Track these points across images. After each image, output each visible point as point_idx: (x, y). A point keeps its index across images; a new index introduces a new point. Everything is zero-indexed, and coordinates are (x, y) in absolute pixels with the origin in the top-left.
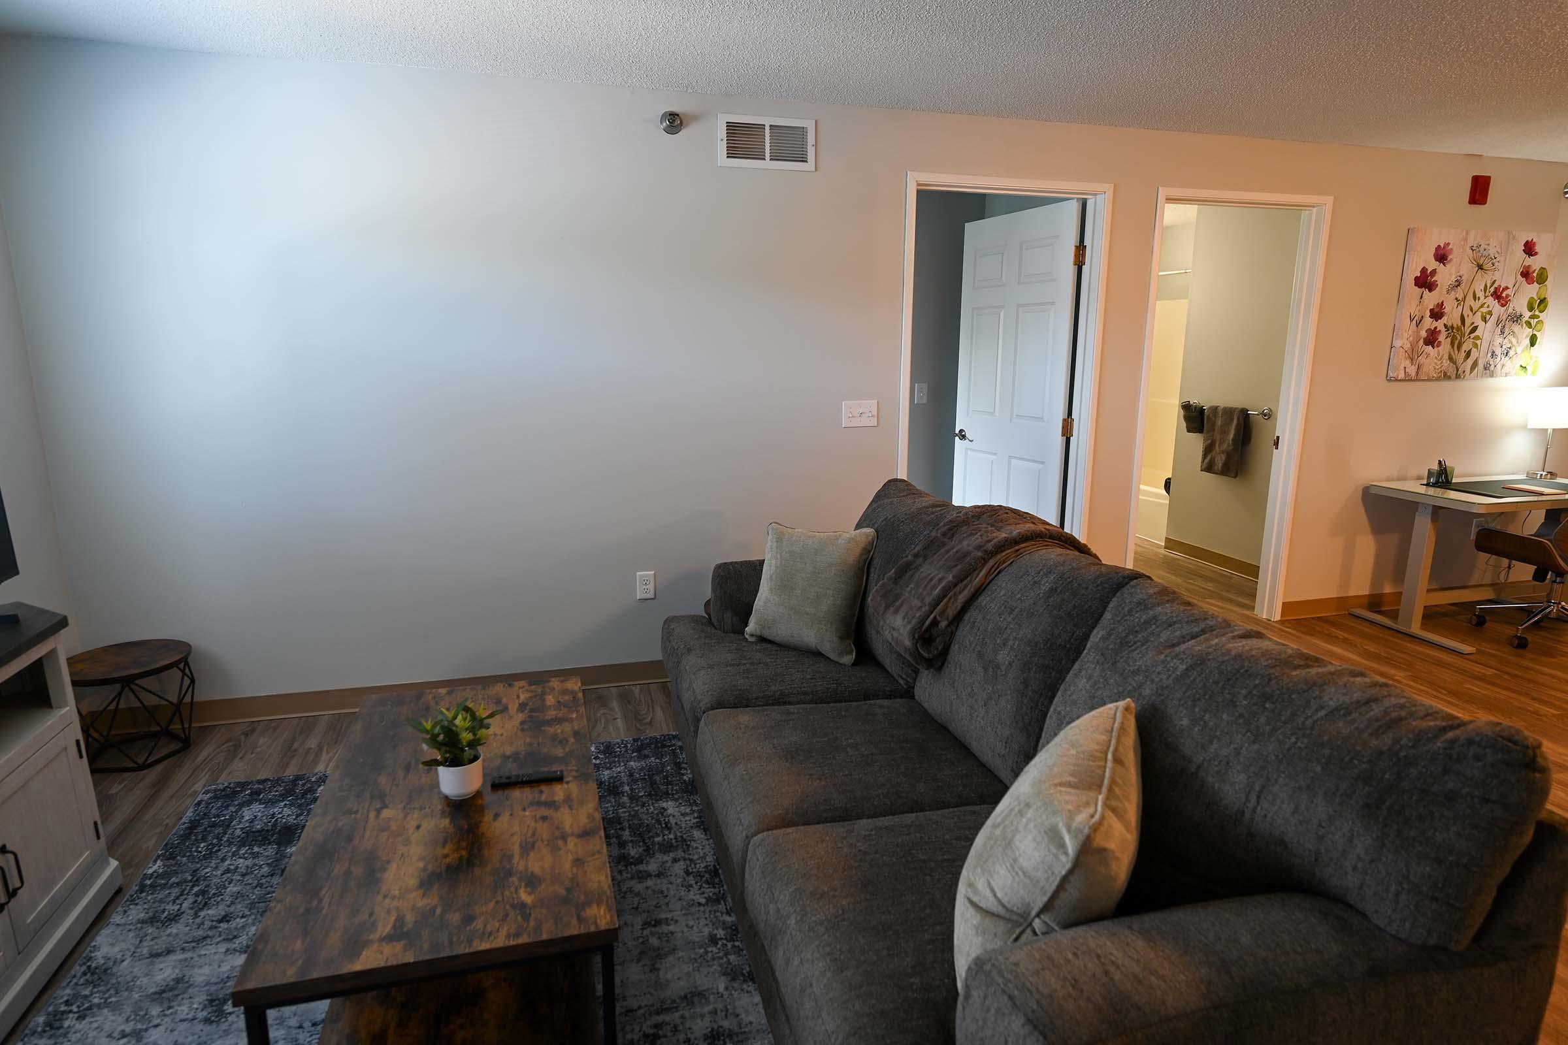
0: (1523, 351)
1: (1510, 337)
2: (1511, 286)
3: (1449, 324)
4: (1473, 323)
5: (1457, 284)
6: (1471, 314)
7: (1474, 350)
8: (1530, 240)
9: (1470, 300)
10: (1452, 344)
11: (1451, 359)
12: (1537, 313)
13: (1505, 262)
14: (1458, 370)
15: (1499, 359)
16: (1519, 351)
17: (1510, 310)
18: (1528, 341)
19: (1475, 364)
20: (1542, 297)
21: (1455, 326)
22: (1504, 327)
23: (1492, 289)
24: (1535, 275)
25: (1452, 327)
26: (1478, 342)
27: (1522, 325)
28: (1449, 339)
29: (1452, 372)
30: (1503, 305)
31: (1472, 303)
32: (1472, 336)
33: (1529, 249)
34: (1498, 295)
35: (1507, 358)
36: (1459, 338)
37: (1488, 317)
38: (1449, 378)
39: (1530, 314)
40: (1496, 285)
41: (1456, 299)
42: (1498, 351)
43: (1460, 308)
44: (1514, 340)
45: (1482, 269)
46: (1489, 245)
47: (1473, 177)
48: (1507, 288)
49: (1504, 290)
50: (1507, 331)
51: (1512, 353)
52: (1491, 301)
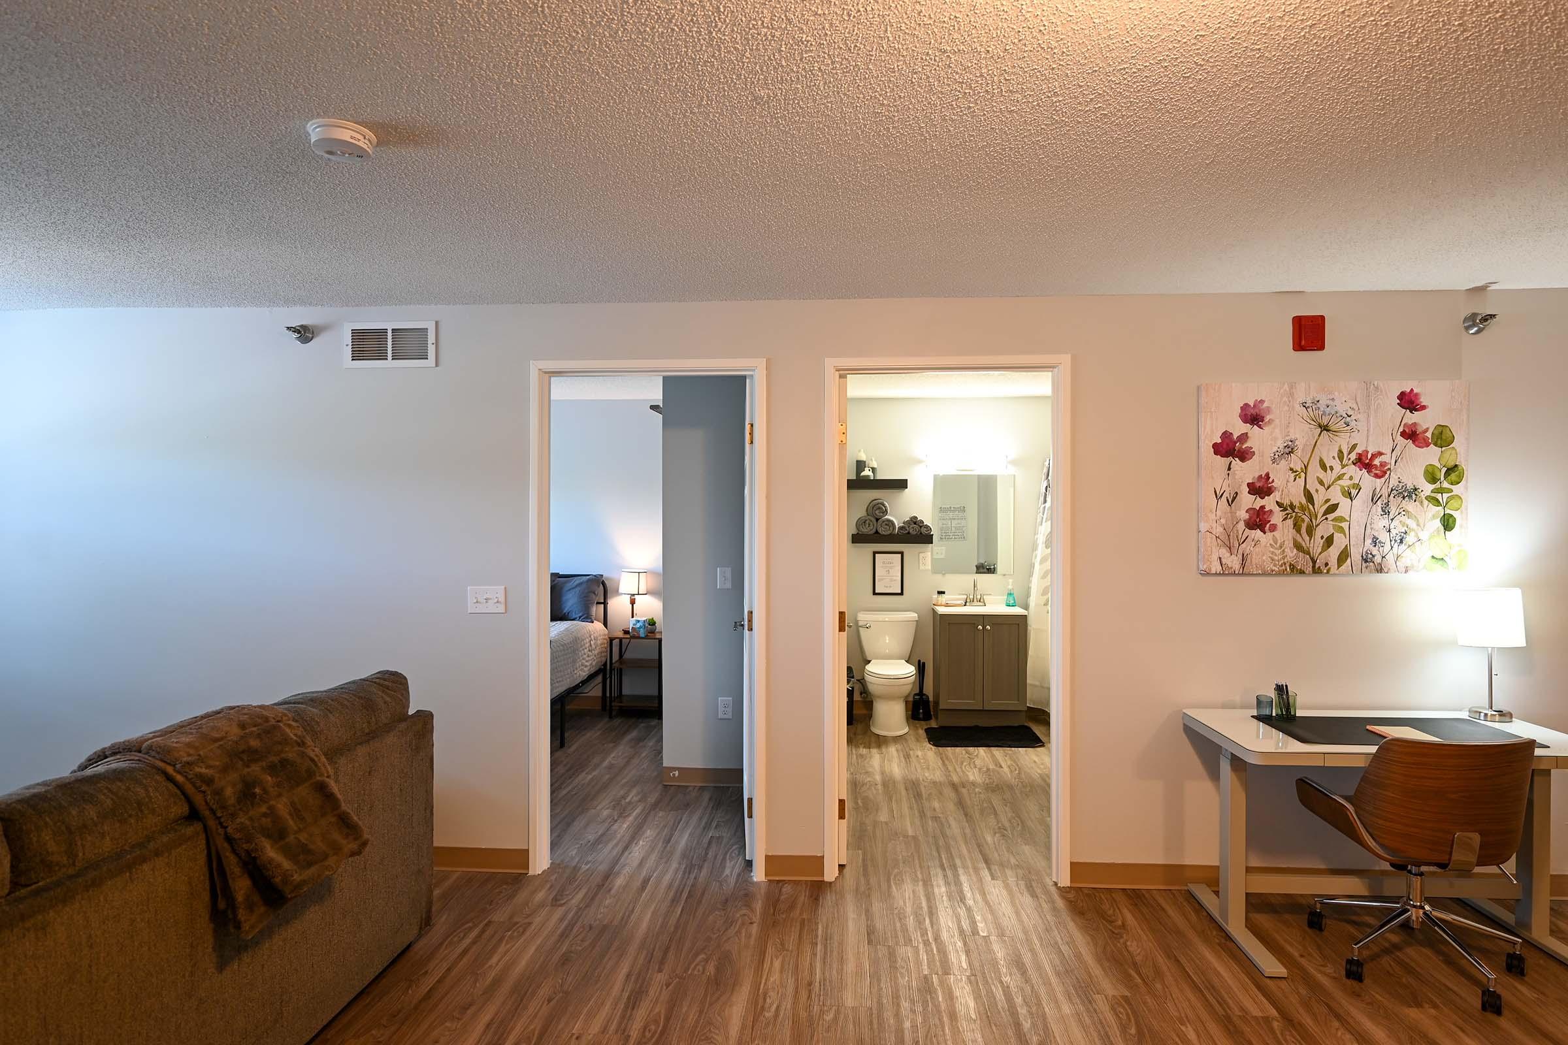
0: (1431, 537)
1: (1404, 519)
2: (1387, 449)
3: (1286, 502)
4: (1327, 501)
5: (1287, 450)
6: (1321, 489)
7: (1337, 536)
8: (1408, 390)
9: (1315, 471)
10: (1297, 527)
11: (1298, 546)
12: (1446, 485)
13: (1368, 421)
14: (1314, 562)
15: (1387, 547)
16: (1424, 535)
17: (1393, 482)
18: (1437, 524)
19: (1344, 556)
20: (1451, 464)
21: (1296, 503)
22: (1387, 504)
23: (1353, 456)
24: (1429, 435)
25: (1292, 506)
26: (1345, 525)
27: (1421, 503)
28: (1290, 522)
29: (1303, 562)
30: (1377, 476)
31: (1321, 474)
32: (1331, 516)
33: (1409, 402)
34: (1364, 462)
35: (1403, 547)
36: (1307, 520)
37: (1354, 492)
38: (1302, 572)
39: (1433, 487)
40: (1359, 450)
41: (1291, 469)
42: (1384, 537)
43: (1301, 481)
44: (1411, 523)
45: (1328, 430)
46: (1333, 399)
47: (1294, 318)
48: (1380, 454)
49: (1374, 456)
50: (1393, 510)
51: (1409, 539)
52: (1353, 470)
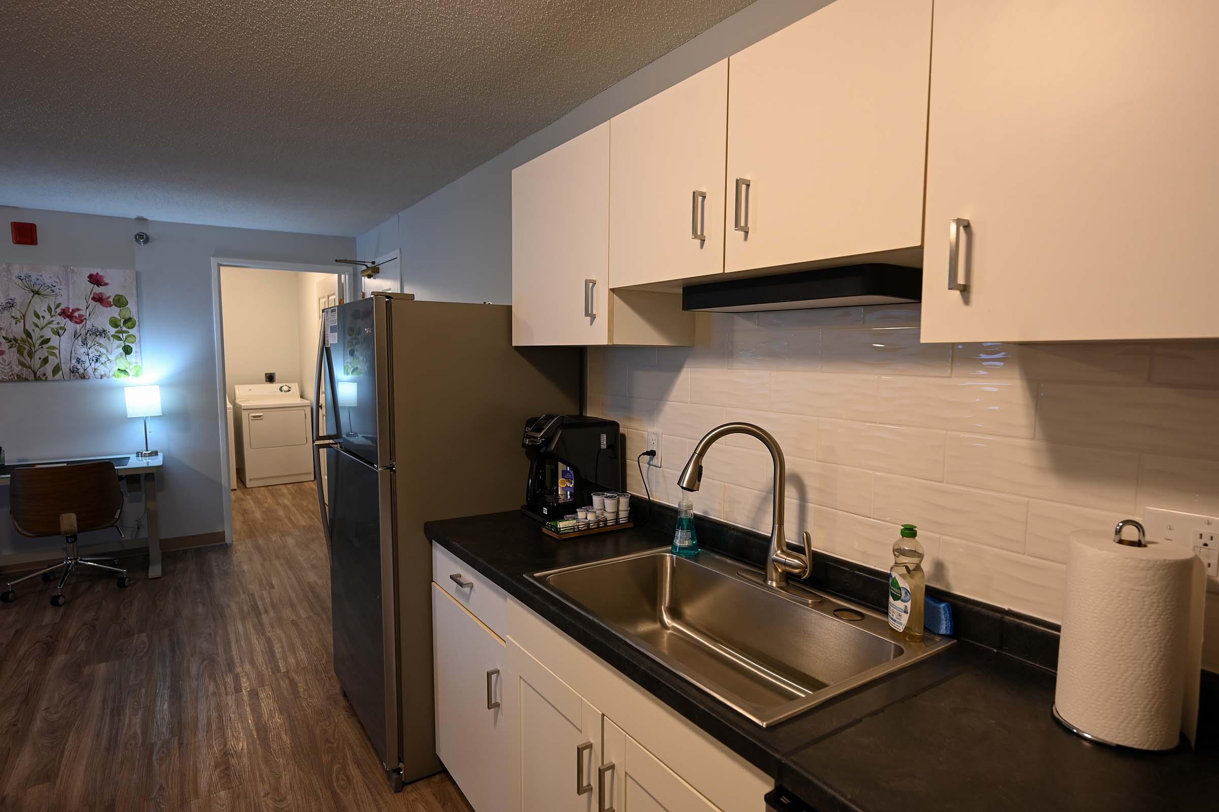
0: (116, 359)
1: (98, 348)
2: (83, 306)
3: (10, 337)
4: (42, 337)
5: (9, 305)
6: (37, 330)
7: (50, 358)
8: (95, 273)
9: (31, 318)
10: (20, 352)
11: (22, 364)
12: (124, 329)
13: (68, 290)
14: (35, 373)
15: (87, 364)
16: (112, 357)
17: (89, 326)
18: (121, 350)
19: (57, 369)
20: (127, 317)
21: (18, 337)
22: (86, 339)
23: (59, 310)
24: (111, 300)
25: (15, 340)
26: (56, 351)
27: (109, 339)
28: (15, 349)
29: (26, 373)
30: (76, 323)
31: (36, 321)
32: (45, 346)
33: (95, 280)
34: (66, 314)
35: (98, 364)
36: (27, 348)
37: (61, 332)
38: (26, 380)
39: (116, 330)
40: (63, 307)
41: (13, 317)
42: (84, 358)
43: (21, 324)
44: (103, 350)
45: (38, 294)
46: (41, 276)
47: (12, 223)
48: (78, 310)
49: (74, 311)
50: (90, 343)
51: (103, 359)
52: (59, 319)
